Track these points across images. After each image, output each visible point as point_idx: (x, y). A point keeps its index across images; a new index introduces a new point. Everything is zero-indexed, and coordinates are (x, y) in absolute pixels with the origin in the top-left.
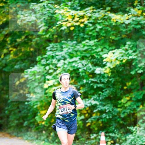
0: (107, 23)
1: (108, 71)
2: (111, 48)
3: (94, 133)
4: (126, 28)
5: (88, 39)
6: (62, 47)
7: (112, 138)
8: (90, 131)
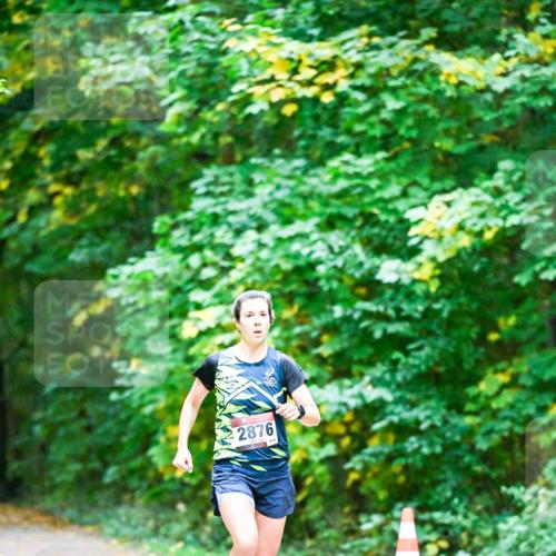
0: (422, 90)
1: (427, 271)
2: (437, 186)
3: (375, 511)
4: (495, 107)
5: (352, 148)
6: (250, 183)
7: (444, 530)
8: (360, 502)
